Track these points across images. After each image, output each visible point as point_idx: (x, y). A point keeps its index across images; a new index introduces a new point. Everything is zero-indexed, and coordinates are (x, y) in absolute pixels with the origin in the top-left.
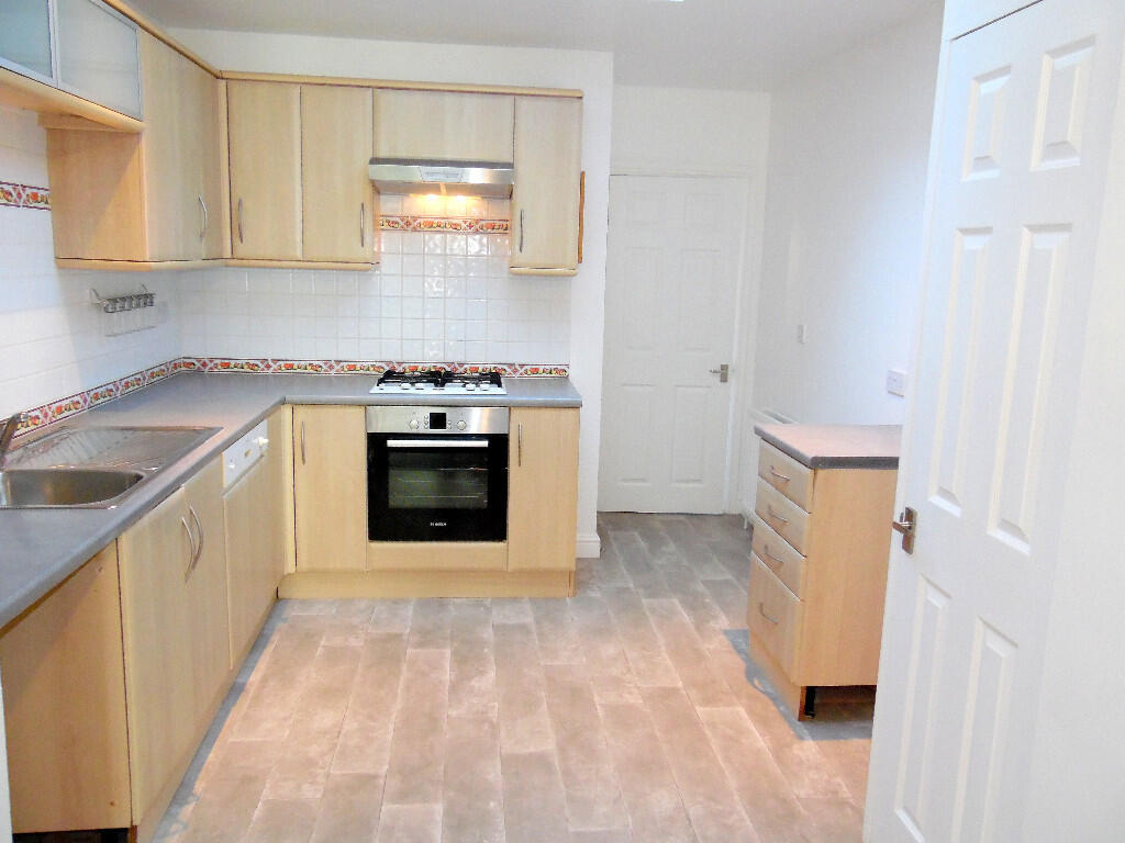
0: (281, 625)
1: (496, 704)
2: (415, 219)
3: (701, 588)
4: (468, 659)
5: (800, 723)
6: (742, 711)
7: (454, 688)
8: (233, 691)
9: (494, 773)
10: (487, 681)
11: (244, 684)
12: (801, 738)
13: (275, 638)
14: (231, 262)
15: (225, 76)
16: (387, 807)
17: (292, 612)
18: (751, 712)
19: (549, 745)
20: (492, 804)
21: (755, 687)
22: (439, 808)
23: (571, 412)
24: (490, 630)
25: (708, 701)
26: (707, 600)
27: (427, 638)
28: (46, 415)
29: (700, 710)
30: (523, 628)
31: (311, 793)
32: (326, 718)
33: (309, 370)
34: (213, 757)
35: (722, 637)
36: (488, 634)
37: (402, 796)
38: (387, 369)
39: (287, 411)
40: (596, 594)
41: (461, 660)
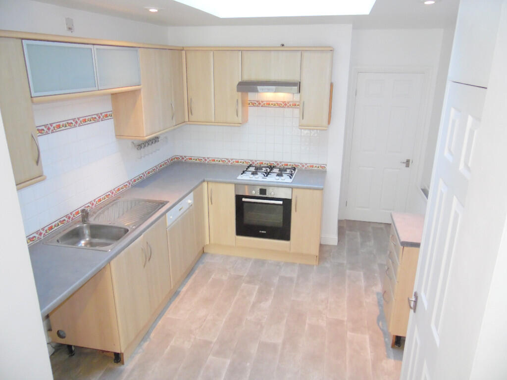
0: (201, 266)
1: (266, 316)
2: (262, 102)
3: (376, 267)
4: (263, 293)
5: (391, 349)
6: (367, 337)
7: (254, 305)
8: (176, 293)
9: (254, 350)
10: (266, 305)
11: (180, 292)
12: (388, 357)
13: (197, 271)
14: (189, 123)
15: (185, 49)
16: (211, 357)
17: (207, 260)
18: (371, 339)
19: (279, 341)
20: (248, 364)
21: (379, 325)
22: (228, 362)
23: (318, 192)
24: (278, 278)
25: (353, 330)
26: (376, 275)
27: (252, 279)
28: (113, 193)
29: (349, 333)
30: (291, 279)
31: (187, 345)
32: (202, 313)
33: (221, 162)
34: (160, 323)
35: (375, 296)
36: (276, 280)
37: (218, 353)
38: (251, 163)
39: (205, 184)
40: (328, 265)
41: (261, 292)
